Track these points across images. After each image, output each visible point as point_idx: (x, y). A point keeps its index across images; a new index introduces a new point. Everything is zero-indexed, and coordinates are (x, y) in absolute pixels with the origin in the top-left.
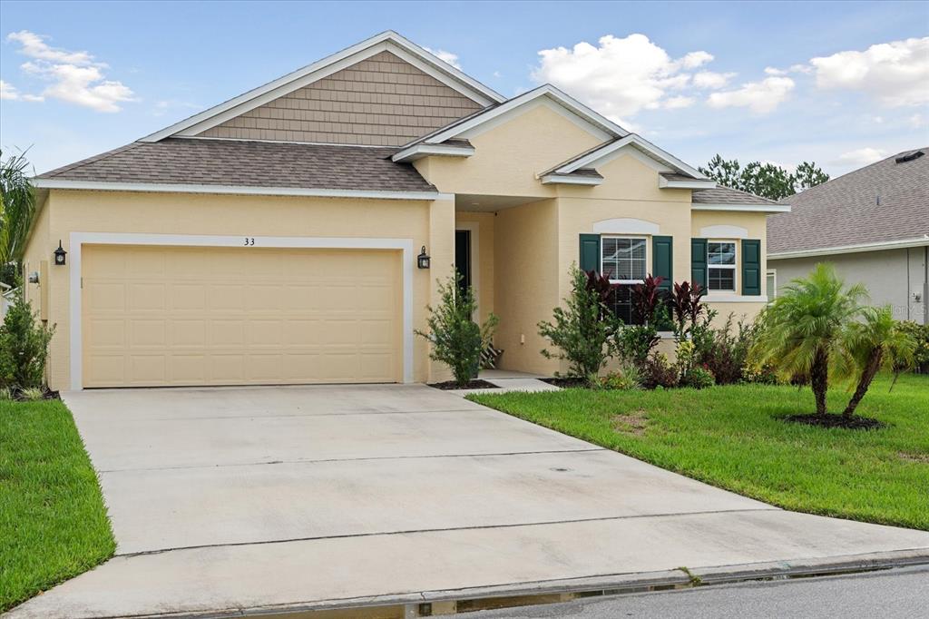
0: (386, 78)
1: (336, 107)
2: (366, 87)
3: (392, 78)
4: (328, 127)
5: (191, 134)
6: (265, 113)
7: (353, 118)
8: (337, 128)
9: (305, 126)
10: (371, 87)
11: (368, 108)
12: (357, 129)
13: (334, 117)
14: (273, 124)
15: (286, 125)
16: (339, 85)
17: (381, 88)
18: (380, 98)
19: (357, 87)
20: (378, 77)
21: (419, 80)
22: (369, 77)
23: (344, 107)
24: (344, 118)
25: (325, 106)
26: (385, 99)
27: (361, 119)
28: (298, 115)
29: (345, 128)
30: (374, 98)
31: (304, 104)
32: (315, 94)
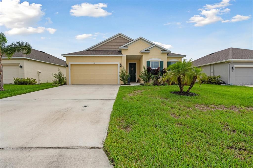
0: (120, 40)
1: (113, 45)
2: (117, 42)
3: (121, 40)
4: (111, 48)
5: (92, 49)
6: (102, 46)
7: (115, 46)
8: (113, 48)
9: (108, 48)
10: (118, 42)
11: (117, 45)
12: (116, 48)
13: (112, 46)
14: (103, 48)
15: (105, 48)
16: (113, 42)
17: (119, 42)
18: (119, 43)
19: (116, 42)
20: (119, 40)
21: (125, 40)
22: (117, 40)
23: (114, 45)
24: (114, 46)
25: (111, 45)
26: (120, 43)
27: (116, 46)
28: (107, 46)
29: (114, 48)
30: (118, 43)
31: (108, 45)
32: (109, 43)
